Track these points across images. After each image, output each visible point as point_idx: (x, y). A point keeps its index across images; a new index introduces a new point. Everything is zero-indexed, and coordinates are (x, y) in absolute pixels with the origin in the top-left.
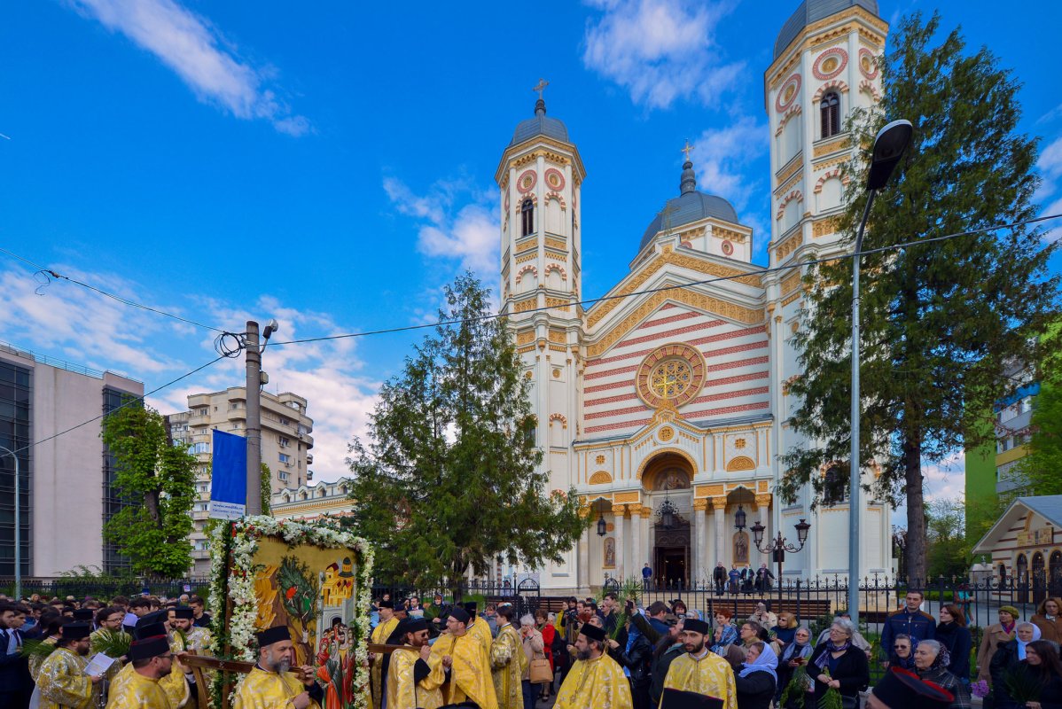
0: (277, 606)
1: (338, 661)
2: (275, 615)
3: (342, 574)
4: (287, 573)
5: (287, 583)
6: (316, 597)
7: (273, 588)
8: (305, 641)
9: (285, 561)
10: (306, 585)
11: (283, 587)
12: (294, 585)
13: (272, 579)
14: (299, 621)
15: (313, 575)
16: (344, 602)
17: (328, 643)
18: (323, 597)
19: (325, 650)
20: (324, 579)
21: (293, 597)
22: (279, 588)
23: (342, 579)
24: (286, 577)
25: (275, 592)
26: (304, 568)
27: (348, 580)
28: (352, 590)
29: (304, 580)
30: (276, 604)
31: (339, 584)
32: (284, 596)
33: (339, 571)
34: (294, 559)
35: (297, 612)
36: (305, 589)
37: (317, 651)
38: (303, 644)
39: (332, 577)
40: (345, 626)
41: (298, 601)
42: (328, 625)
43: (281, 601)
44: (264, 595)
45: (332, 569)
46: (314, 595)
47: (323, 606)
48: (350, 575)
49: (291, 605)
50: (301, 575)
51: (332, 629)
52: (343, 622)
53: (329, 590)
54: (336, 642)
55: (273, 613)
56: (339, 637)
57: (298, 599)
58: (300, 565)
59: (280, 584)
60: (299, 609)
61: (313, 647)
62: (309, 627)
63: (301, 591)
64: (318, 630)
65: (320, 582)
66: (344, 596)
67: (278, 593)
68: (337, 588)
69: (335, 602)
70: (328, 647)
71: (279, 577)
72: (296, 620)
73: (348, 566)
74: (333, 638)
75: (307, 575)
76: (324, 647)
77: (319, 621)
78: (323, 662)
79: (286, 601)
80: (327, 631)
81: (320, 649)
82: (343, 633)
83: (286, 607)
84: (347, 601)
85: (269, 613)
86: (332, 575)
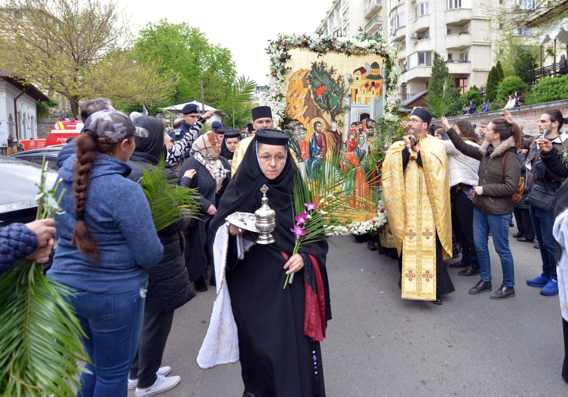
0: (308, 100)
1: (367, 150)
2: (307, 107)
3: (370, 77)
4: (317, 75)
5: (317, 83)
6: (343, 95)
7: (305, 86)
8: (334, 130)
9: (314, 65)
10: (334, 85)
11: (313, 86)
12: (323, 85)
13: (304, 80)
14: (328, 113)
15: (340, 77)
16: (372, 101)
17: (356, 134)
18: (350, 96)
19: (353, 140)
20: (351, 81)
21: (322, 94)
22: (310, 87)
23: (370, 81)
24: (315, 78)
25: (306, 90)
26: (332, 71)
27: (376, 82)
28: (381, 91)
29: (333, 81)
30: (308, 98)
31: (367, 85)
32: (314, 93)
33: (367, 74)
34: (322, 64)
35: (326, 106)
36: (333, 88)
37: (345, 139)
38: (332, 131)
39: (360, 79)
40: (373, 121)
41: (327, 98)
42: (356, 118)
43: (312, 96)
44: (297, 91)
45: (359, 72)
46: (341, 93)
47: (351, 102)
48: (379, 77)
49: (320, 100)
50: (330, 77)
51: (360, 123)
52: (372, 117)
53: (356, 90)
54: (364, 134)
55: (305, 105)
56: (367, 130)
57: (327, 97)
58: (328, 69)
59: (311, 84)
60: (328, 104)
61: (341, 135)
62: (337, 118)
63: (330, 90)
64: (346, 122)
65: (347, 83)
66: (372, 95)
67: (309, 90)
68: (364, 88)
69: (363, 100)
70: (356, 136)
71: (310, 78)
72: (326, 113)
73: (376, 70)
74: (361, 130)
75: (335, 77)
76: (352, 137)
77: (347, 115)
78: (352, 149)
79: (316, 97)
80: (355, 124)
81: (349, 138)
82: (371, 127)
83: (316, 101)
84: (375, 100)
85: (302, 105)
86: (360, 77)
